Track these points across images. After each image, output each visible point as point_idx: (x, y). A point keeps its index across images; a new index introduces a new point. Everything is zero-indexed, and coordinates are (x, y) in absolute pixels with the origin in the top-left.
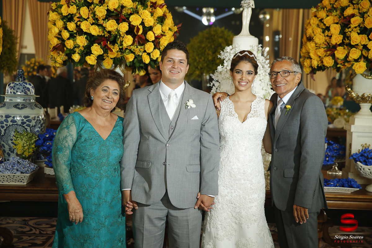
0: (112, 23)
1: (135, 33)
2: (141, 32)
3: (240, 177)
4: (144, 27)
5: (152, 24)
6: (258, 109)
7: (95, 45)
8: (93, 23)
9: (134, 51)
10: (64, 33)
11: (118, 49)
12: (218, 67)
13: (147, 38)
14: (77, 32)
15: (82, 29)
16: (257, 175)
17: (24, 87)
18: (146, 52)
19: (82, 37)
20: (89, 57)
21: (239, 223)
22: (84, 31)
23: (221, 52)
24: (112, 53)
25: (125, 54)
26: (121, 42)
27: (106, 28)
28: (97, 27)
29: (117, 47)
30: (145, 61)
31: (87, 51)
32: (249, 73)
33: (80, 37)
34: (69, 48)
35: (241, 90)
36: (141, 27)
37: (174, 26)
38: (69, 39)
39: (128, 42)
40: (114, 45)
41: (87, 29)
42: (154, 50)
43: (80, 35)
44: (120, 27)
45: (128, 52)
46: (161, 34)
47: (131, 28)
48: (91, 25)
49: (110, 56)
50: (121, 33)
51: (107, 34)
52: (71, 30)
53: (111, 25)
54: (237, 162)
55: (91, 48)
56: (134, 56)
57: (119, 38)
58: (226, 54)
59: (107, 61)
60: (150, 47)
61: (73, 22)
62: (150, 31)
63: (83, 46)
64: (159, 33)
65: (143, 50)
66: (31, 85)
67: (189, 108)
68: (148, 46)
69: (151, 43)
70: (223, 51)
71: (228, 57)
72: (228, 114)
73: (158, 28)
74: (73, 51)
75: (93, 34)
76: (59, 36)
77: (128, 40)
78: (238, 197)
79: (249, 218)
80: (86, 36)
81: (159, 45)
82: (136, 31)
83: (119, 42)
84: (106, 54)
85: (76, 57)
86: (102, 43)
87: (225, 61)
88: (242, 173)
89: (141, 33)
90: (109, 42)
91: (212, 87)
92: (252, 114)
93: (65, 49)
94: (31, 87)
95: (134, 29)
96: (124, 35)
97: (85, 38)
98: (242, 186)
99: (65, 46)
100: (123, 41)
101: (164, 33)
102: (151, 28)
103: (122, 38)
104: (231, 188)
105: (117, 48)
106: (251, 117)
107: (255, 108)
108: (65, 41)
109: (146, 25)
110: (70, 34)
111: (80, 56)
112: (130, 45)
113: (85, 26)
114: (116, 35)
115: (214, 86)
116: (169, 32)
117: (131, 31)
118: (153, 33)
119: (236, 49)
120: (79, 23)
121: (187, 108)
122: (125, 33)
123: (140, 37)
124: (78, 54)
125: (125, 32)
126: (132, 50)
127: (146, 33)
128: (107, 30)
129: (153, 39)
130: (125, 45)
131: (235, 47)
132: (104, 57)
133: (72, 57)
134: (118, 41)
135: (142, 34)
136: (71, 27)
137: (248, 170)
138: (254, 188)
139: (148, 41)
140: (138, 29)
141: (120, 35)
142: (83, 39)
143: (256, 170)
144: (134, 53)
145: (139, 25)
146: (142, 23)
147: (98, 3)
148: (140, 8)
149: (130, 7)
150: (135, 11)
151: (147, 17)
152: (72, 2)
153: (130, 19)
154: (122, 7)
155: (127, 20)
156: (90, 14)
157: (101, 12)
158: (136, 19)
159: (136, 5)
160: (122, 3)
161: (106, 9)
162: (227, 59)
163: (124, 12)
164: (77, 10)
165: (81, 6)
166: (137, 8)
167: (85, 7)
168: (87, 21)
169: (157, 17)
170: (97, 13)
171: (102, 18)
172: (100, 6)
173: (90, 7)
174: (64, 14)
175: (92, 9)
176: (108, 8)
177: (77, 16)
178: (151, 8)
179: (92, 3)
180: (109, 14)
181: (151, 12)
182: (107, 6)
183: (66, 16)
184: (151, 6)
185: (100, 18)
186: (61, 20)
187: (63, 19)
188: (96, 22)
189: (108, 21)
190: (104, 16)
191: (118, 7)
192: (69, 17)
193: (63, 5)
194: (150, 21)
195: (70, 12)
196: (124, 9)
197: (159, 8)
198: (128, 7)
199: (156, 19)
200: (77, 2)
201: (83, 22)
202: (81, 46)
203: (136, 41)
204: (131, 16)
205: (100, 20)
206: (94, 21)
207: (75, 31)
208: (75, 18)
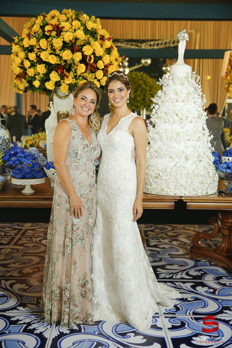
0: (68, 53)
1: (87, 62)
4: (95, 56)
5: (101, 55)
7: (53, 72)
8: (51, 53)
9: (86, 78)
11: (73, 76)
12: (158, 92)
13: (98, 66)
14: (37, 61)
15: (42, 59)
18: (97, 79)
19: (41, 65)
20: (48, 83)
22: (44, 60)
23: (160, 79)
24: (68, 79)
25: (78, 80)
27: (63, 57)
28: (55, 56)
29: (72, 74)
31: (46, 78)
32: (121, 90)
34: (31, 75)
36: (92, 56)
37: (119, 57)
38: (30, 67)
39: (81, 70)
40: (69, 72)
41: (46, 58)
42: (103, 77)
43: (39, 64)
44: (75, 57)
45: (81, 79)
46: (109, 64)
47: (84, 57)
48: (49, 55)
49: (66, 82)
50: (75, 62)
51: (63, 63)
52: (32, 60)
53: (67, 55)
55: (50, 75)
57: (74, 66)
58: (164, 81)
59: (63, 87)
60: (100, 74)
61: (33, 53)
62: (100, 61)
63: (43, 73)
64: (107, 63)
65: (94, 77)
68: (99, 73)
69: (101, 70)
70: (162, 79)
71: (166, 83)
73: (107, 58)
74: (34, 78)
75: (51, 63)
76: (22, 66)
77: (82, 68)
80: (44, 65)
81: (107, 73)
82: (89, 60)
83: (73, 70)
84: (63, 80)
85: (37, 84)
86: (59, 71)
87: (163, 87)
89: (93, 62)
90: (65, 70)
91: (152, 109)
92: (116, 128)
93: (27, 76)
95: (87, 58)
96: (78, 64)
97: (45, 66)
99: (27, 74)
100: (77, 69)
101: (111, 62)
102: (100, 58)
103: (76, 66)
105: (72, 75)
107: (121, 123)
108: (27, 69)
109: (96, 55)
110: (31, 63)
111: (40, 82)
112: (84, 72)
113: (44, 56)
114: (71, 64)
115: (154, 108)
116: (116, 62)
117: (84, 60)
118: (102, 62)
119: (174, 75)
120: (39, 53)
122: (79, 62)
123: (92, 66)
124: (38, 81)
125: (79, 61)
126: (85, 77)
127: (97, 62)
128: (64, 59)
130: (79, 73)
131: (173, 74)
132: (61, 83)
133: (33, 84)
134: (72, 69)
136: (32, 57)
139: (99, 69)
140: (90, 58)
141: (74, 64)
142: (43, 68)
146: (94, 53)
147: (55, 36)
148: (92, 40)
149: (83, 39)
150: (87, 43)
151: (98, 47)
152: (33, 36)
153: (83, 50)
154: (76, 39)
155: (80, 50)
156: (48, 46)
157: (58, 43)
158: (88, 50)
159: (88, 37)
160: (76, 36)
161: (63, 41)
162: (165, 85)
163: (78, 43)
164: (37, 42)
165: (41, 38)
166: (89, 40)
167: (44, 39)
168: (46, 51)
169: (105, 48)
170: (54, 44)
171: (59, 49)
172: (57, 38)
173: (48, 40)
174: (25, 46)
175: (50, 41)
176: (64, 40)
177: (37, 48)
178: (101, 41)
179: (50, 36)
180: (65, 46)
181: (100, 44)
182: (63, 38)
183: (28, 48)
184: (100, 39)
185: (57, 49)
186: (23, 51)
187: (24, 51)
188: (54, 52)
189: (64, 51)
190: (60, 47)
191: (73, 39)
192: (30, 48)
193: (24, 39)
194: (100, 52)
195: (30, 44)
196: (78, 41)
197: (107, 41)
198: (81, 39)
199: (104, 50)
200: (36, 36)
201: (42, 52)
202: (41, 73)
203: (89, 69)
204: (84, 47)
205: (57, 50)
206: (52, 52)
207: (35, 61)
208: (35, 49)
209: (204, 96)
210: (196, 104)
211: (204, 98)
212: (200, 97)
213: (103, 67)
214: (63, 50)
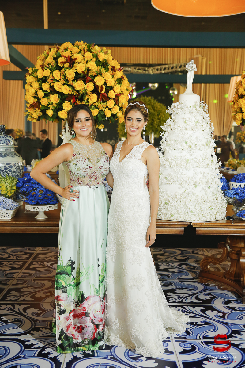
0: (80, 84)
1: (99, 92)
4: (106, 86)
5: (113, 84)
7: (66, 102)
9: (98, 107)
10: (39, 93)
12: (168, 120)
13: (109, 96)
14: (51, 91)
15: (55, 89)
17: (6, 139)
18: (108, 108)
20: (61, 112)
22: (57, 90)
23: (169, 108)
26: (88, 99)
27: (75, 87)
28: (68, 86)
30: (107, 115)
31: (60, 107)
32: (139, 120)
34: (44, 105)
35: (131, 135)
36: (104, 86)
38: (43, 97)
39: (93, 100)
41: (59, 89)
42: (114, 106)
43: (53, 94)
44: (87, 87)
45: (93, 108)
46: (120, 93)
47: (96, 87)
48: (62, 85)
50: (88, 92)
51: (76, 93)
52: (45, 90)
53: (79, 85)
55: (63, 104)
56: (98, 111)
57: (86, 96)
60: (111, 103)
61: (47, 83)
62: (111, 90)
63: (56, 103)
64: (118, 92)
65: (106, 106)
68: (110, 102)
69: (112, 100)
70: (171, 107)
71: (175, 111)
73: (117, 88)
74: (47, 108)
75: (64, 93)
76: (36, 96)
77: (94, 98)
80: (58, 95)
81: (118, 102)
82: (100, 90)
83: (85, 100)
85: (50, 113)
86: (72, 100)
87: (172, 115)
89: (104, 91)
90: (77, 100)
91: (162, 137)
92: (129, 156)
93: (41, 106)
95: (98, 88)
96: (90, 93)
99: (41, 103)
100: (89, 98)
101: (122, 92)
102: (111, 88)
103: (88, 96)
106: (127, 158)
107: (134, 151)
108: (41, 99)
109: (108, 85)
110: (45, 94)
112: (95, 101)
113: (57, 86)
114: (84, 94)
115: (164, 136)
116: (126, 91)
117: (96, 90)
118: (113, 91)
119: (183, 104)
120: (52, 84)
122: (91, 92)
123: (103, 95)
124: (52, 110)
125: (91, 91)
126: (97, 106)
127: (108, 92)
128: (76, 89)
130: (91, 102)
131: (182, 103)
133: (46, 113)
134: (85, 98)
135: (105, 93)
136: (46, 88)
139: (110, 99)
140: (102, 88)
141: (87, 94)
142: (56, 97)
144: (98, 109)
146: (105, 84)
147: (68, 67)
148: (103, 71)
149: (95, 70)
150: (99, 73)
151: (109, 78)
152: (46, 67)
153: (95, 80)
154: (89, 70)
155: (92, 80)
156: (61, 76)
157: (70, 74)
158: (100, 80)
159: (100, 68)
160: (88, 67)
161: (75, 72)
162: (174, 113)
163: (90, 74)
164: (51, 73)
165: (54, 70)
166: (100, 71)
167: (58, 70)
168: (59, 82)
169: (116, 78)
170: (67, 75)
171: (71, 80)
172: (70, 69)
173: (61, 71)
174: (39, 77)
175: (63, 72)
176: (77, 71)
177: (51, 78)
178: (112, 71)
179: (63, 67)
180: (78, 76)
181: (112, 75)
182: (76, 69)
183: (41, 79)
184: (112, 70)
185: (70, 79)
186: (36, 82)
187: (38, 81)
188: (66, 82)
189: (77, 82)
190: (73, 77)
191: (85, 70)
192: (44, 79)
193: (38, 70)
194: (111, 82)
195: (44, 75)
196: (90, 72)
197: (118, 71)
198: (93, 70)
199: (115, 80)
200: (50, 67)
201: (56, 83)
202: (54, 103)
203: (100, 98)
204: (96, 78)
205: (70, 81)
206: (65, 82)
207: (49, 91)
208: (49, 80)
209: (212, 124)
210: (204, 132)
211: (212, 126)
212: (208, 125)
213: (114, 97)
214: (75, 81)
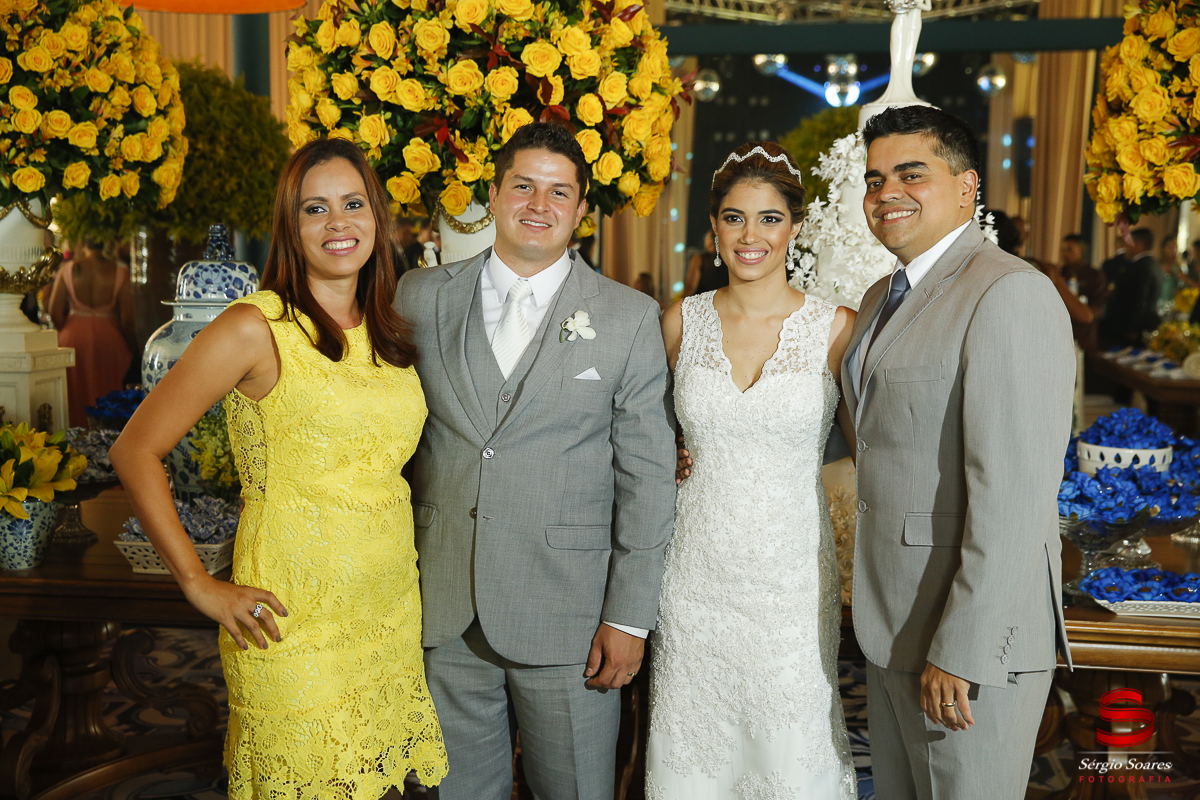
0: (468, 71)
1: (539, 100)
2: (557, 97)
3: (738, 571)
4: (569, 81)
5: (593, 71)
6: (801, 345)
7: (412, 141)
8: (408, 72)
10: (323, 108)
11: (486, 154)
12: (811, 206)
13: (579, 117)
14: (362, 102)
15: (375, 95)
16: (799, 562)
17: (226, 275)
19: (375, 116)
20: (394, 179)
21: (741, 720)
22: (382, 98)
24: (467, 165)
26: (498, 130)
27: (448, 86)
28: (419, 83)
29: (482, 147)
31: (393, 162)
32: (769, 219)
33: (370, 117)
35: (745, 278)
36: (558, 83)
37: (672, 78)
38: (338, 125)
40: (473, 140)
41: (389, 92)
42: (603, 156)
43: (368, 114)
44: (490, 83)
46: (627, 104)
47: (527, 84)
48: (400, 79)
49: (462, 175)
50: (495, 102)
51: (450, 106)
52: (343, 98)
53: (462, 77)
54: (728, 521)
55: (404, 150)
57: (490, 118)
58: (835, 164)
59: (452, 192)
61: (349, 74)
62: (588, 95)
63: (379, 145)
64: (618, 101)
66: (247, 271)
67: (571, 338)
69: (594, 131)
70: (828, 155)
71: (842, 172)
72: (701, 359)
73: (614, 84)
75: (406, 108)
76: (313, 120)
78: (734, 635)
79: (772, 706)
80: (389, 115)
81: (620, 140)
82: (542, 95)
83: (490, 132)
84: (450, 170)
86: (436, 135)
88: (746, 559)
89: (561, 99)
90: (457, 133)
92: (780, 362)
94: (248, 275)
95: (536, 86)
97: (387, 121)
98: (748, 599)
100: (502, 127)
101: (638, 99)
102: (591, 85)
103: (497, 118)
104: (712, 606)
105: (484, 150)
106: (774, 372)
107: (792, 340)
108: (330, 129)
109: (574, 76)
110: (342, 110)
113: (382, 82)
114: (481, 110)
116: (656, 96)
117: (525, 96)
118: (597, 98)
120: (365, 74)
121: (566, 339)
122: (508, 101)
123: (554, 113)
125: (509, 98)
127: (576, 101)
128: (452, 93)
129: (599, 118)
132: (444, 179)
134: (487, 127)
135: (562, 103)
136: (344, 90)
137: (764, 549)
138: (789, 605)
139: (583, 126)
140: (548, 89)
141: (492, 109)
142: (379, 125)
143: (795, 547)
145: (550, 74)
146: (563, 70)
147: (423, 10)
148: (557, 21)
149: (523, 18)
150: (540, 31)
151: (579, 48)
152: (349, 11)
153: (525, 58)
154: (500, 19)
155: (512, 59)
156: (399, 46)
157: (432, 36)
158: (544, 55)
159: (544, 11)
160: (498, 7)
161: (450, 27)
163: (505, 34)
164: (362, 32)
165: (376, 20)
166: (545, 21)
167: (386, 24)
168: (391, 66)
169: (611, 48)
170: (420, 41)
171: (435, 56)
172: (431, 18)
173: (400, 24)
174: (325, 50)
175: (406, 30)
176: (456, 23)
177: (363, 54)
178: (593, 22)
179: (408, 10)
180: (459, 45)
181: (591, 34)
182: (453, 19)
183: (333, 56)
184: (593, 16)
185: (430, 56)
186: (317, 68)
187: (322, 65)
188: (417, 68)
189: (454, 63)
190: (441, 48)
191: (487, 20)
192: (340, 56)
193: (323, 22)
194: (588, 62)
195: (340, 41)
196: (506, 25)
198: (518, 19)
199: (610, 54)
200: (362, 11)
201: (378, 70)
202: (374, 145)
204: (529, 48)
205: (430, 61)
206: (410, 68)
207: (356, 101)
208: (356, 61)
214: (450, 62)
